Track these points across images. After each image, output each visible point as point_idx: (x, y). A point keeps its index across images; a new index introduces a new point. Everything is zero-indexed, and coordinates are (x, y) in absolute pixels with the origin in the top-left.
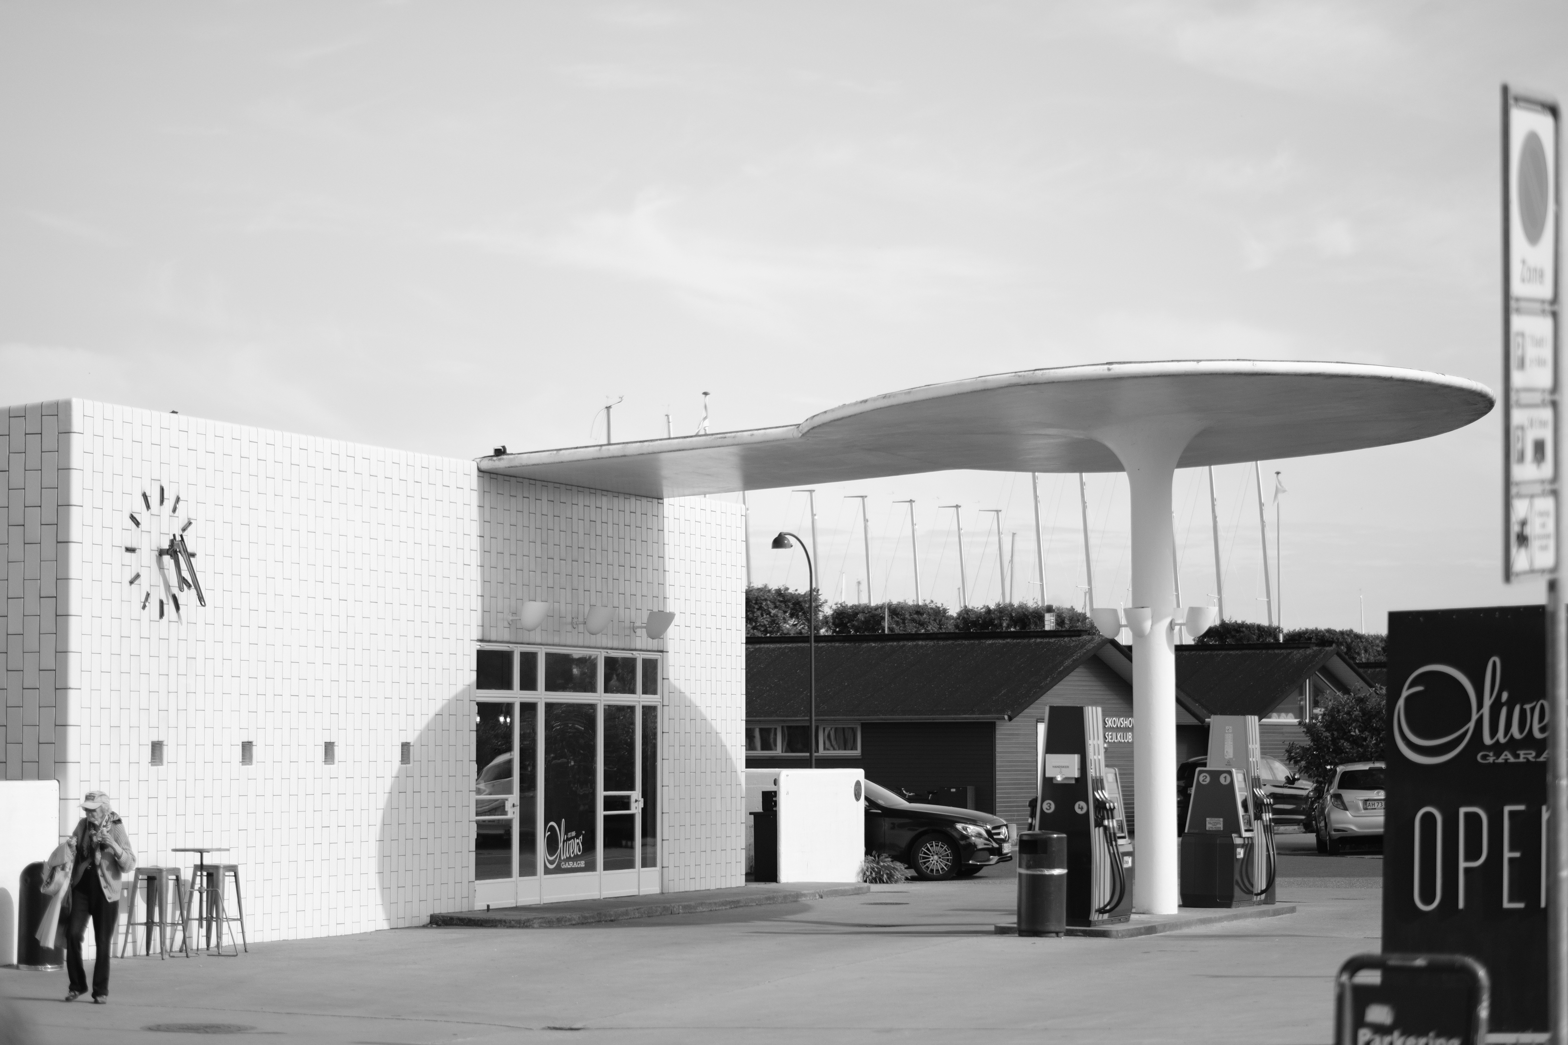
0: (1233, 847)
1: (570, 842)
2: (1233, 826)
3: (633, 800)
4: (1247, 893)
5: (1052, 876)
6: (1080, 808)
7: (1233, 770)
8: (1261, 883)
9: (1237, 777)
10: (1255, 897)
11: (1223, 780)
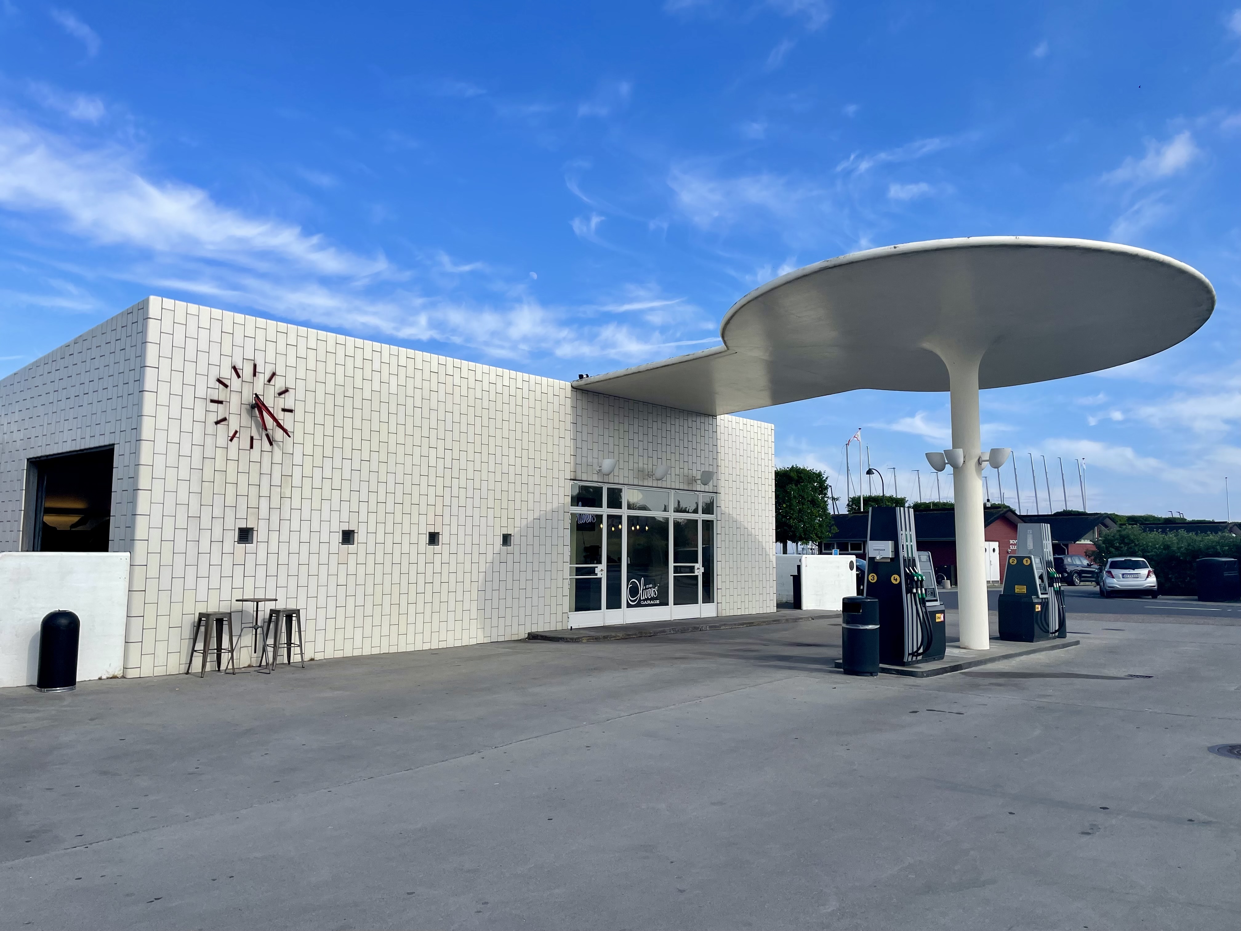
0: (1033, 605)
1: (648, 590)
2: (1032, 590)
3: (696, 568)
4: (1045, 632)
5: (866, 629)
6: (895, 579)
7: (1032, 556)
8: (1054, 625)
9: (1035, 560)
10: (1051, 635)
11: (1026, 562)
